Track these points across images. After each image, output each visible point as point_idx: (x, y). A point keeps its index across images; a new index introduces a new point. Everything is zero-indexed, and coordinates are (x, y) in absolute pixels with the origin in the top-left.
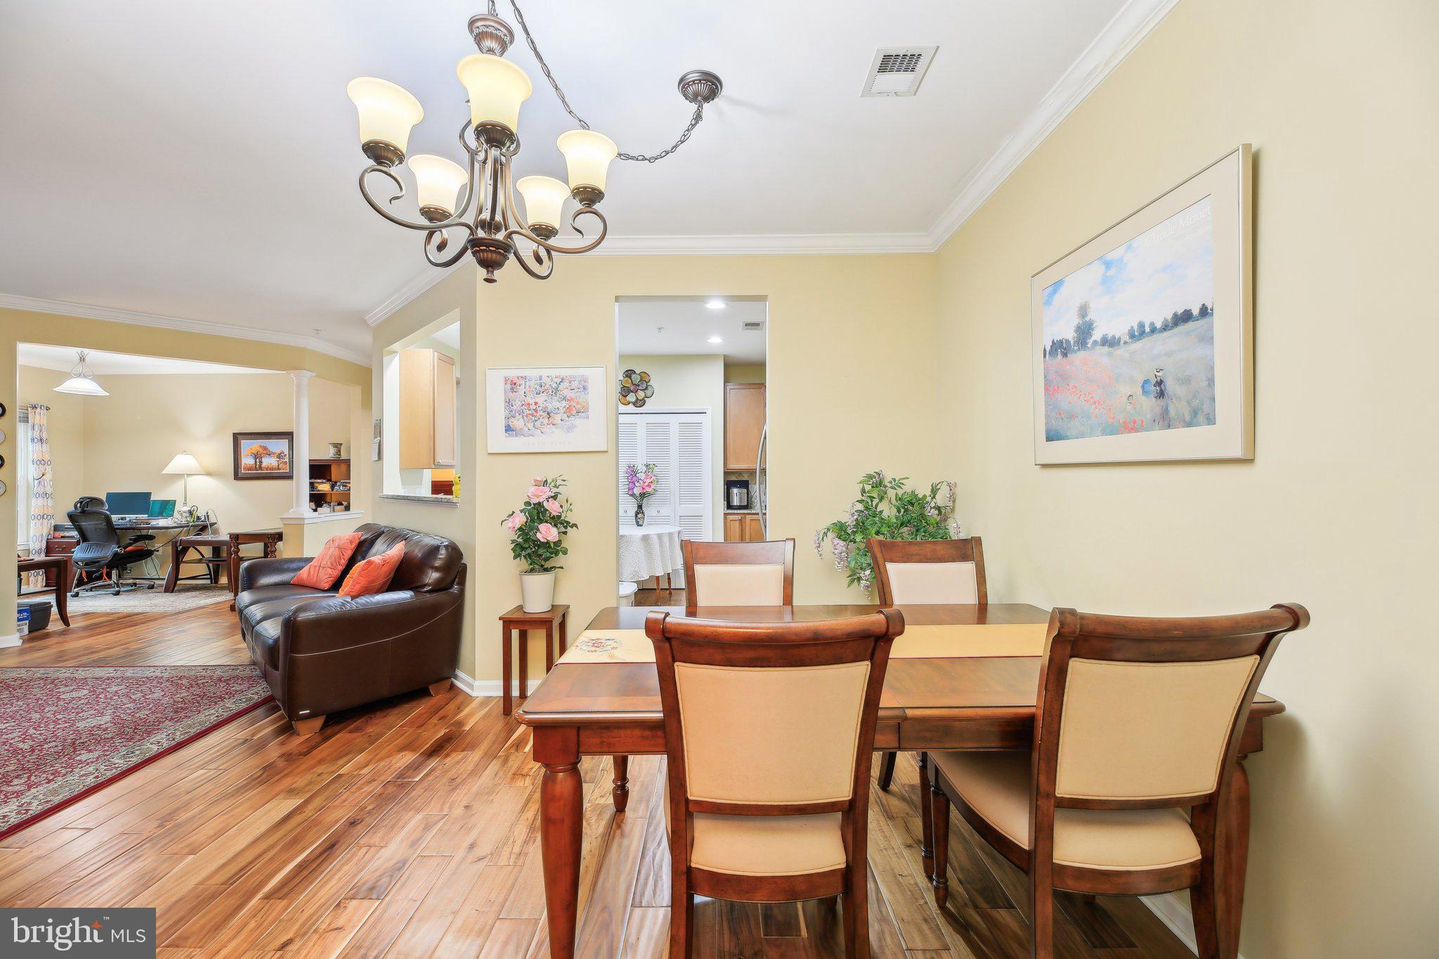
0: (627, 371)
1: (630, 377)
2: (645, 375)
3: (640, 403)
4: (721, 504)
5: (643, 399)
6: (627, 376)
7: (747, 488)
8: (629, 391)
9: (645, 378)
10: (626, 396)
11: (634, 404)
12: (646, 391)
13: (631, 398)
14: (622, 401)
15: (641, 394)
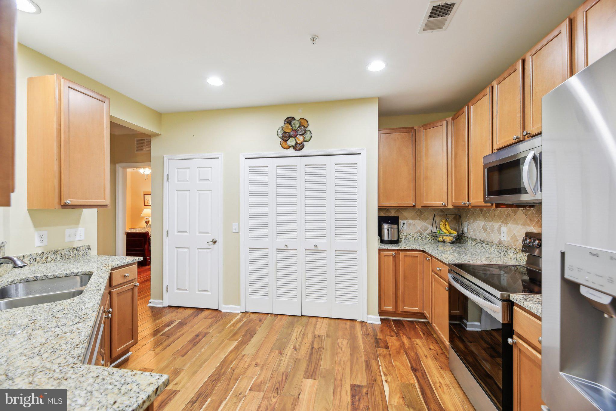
0: (288, 118)
1: (290, 124)
2: (304, 121)
3: (299, 147)
4: (376, 239)
5: (302, 143)
6: (288, 123)
7: (398, 224)
8: (290, 137)
9: (303, 125)
10: (286, 141)
11: (295, 148)
12: (305, 136)
13: (292, 142)
14: (284, 146)
15: (300, 139)
